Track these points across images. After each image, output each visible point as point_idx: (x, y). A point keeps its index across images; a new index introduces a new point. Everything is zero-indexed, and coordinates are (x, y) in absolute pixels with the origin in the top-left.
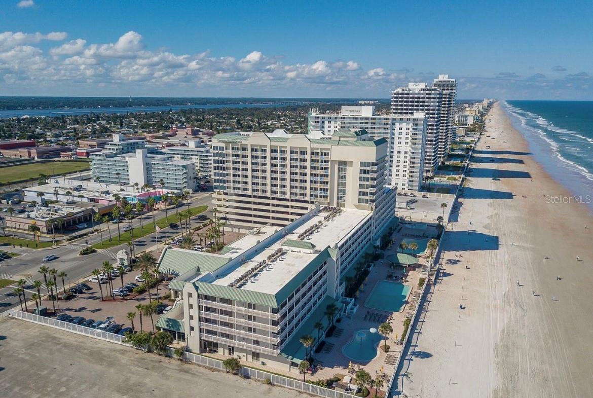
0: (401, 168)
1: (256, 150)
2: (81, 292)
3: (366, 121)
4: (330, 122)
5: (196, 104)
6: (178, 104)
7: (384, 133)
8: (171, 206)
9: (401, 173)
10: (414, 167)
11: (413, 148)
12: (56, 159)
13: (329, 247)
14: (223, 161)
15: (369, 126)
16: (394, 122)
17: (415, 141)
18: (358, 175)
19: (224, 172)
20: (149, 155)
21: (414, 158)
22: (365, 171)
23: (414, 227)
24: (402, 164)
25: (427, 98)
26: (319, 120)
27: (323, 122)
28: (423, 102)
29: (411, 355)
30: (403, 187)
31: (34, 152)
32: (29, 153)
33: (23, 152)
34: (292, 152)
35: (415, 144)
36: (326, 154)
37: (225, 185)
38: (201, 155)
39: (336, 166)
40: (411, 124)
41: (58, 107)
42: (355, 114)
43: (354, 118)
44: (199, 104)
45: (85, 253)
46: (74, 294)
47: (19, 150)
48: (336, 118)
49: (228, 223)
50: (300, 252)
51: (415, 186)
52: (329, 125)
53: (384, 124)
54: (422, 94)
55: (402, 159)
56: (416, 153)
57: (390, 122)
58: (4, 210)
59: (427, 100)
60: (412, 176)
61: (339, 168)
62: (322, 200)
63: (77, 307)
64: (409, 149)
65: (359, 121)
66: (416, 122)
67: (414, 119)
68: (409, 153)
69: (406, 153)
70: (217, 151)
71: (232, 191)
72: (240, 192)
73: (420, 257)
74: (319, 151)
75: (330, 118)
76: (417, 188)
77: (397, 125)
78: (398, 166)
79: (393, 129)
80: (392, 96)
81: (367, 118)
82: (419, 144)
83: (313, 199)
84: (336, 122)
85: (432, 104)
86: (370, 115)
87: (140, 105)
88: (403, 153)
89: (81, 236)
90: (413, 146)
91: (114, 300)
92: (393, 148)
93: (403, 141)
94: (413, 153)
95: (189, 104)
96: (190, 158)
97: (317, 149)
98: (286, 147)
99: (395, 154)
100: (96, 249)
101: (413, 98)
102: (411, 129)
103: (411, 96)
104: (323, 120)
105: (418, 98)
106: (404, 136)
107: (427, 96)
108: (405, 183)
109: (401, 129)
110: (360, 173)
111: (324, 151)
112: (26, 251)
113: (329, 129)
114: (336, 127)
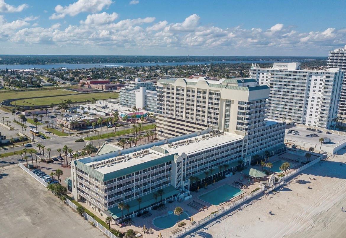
0: (314, 110)
1: (179, 90)
2: (57, 160)
3: (290, 73)
4: (263, 74)
5: (228, 60)
6: (216, 60)
7: (302, 83)
8: (147, 122)
9: (314, 114)
10: (324, 110)
11: (324, 95)
12: (114, 91)
13: (177, 154)
14: (162, 96)
15: (292, 77)
16: (311, 74)
17: (326, 90)
19: (162, 103)
20: (147, 91)
21: (325, 103)
22: (241, 107)
23: (295, 153)
24: (315, 107)
26: (256, 72)
27: (259, 74)
29: (197, 233)
30: (315, 124)
31: (104, 86)
32: (102, 86)
33: (99, 86)
34: (198, 92)
35: (327, 92)
36: (218, 94)
37: (162, 111)
39: (224, 103)
40: (325, 77)
41: (144, 62)
42: (283, 69)
43: (281, 71)
44: (231, 61)
45: (78, 141)
46: (53, 161)
47: (98, 85)
48: (268, 71)
49: (163, 134)
50: (159, 154)
51: (324, 124)
52: (263, 75)
53: (303, 76)
55: (315, 103)
56: (327, 99)
57: (307, 74)
58: (64, 115)
60: (322, 117)
61: (226, 104)
62: (214, 125)
63: (48, 167)
64: (321, 95)
65: (284, 73)
66: (328, 75)
67: (327, 73)
68: (321, 99)
69: (319, 98)
70: (159, 90)
71: (165, 115)
72: (169, 116)
73: (276, 174)
74: (214, 92)
75: (263, 71)
76: (325, 126)
77: (313, 77)
78: (312, 108)
79: (309, 80)
80: (329, 55)
81: (290, 72)
82: (329, 92)
83: (209, 124)
84: (267, 74)
86: (294, 69)
87: (191, 61)
88: (316, 98)
89: (85, 133)
90: (325, 94)
91: (67, 167)
92: (309, 94)
93: (317, 89)
94: (324, 99)
95: (224, 60)
97: (213, 90)
98: (194, 89)
99: (310, 99)
100: (84, 140)
102: (324, 81)
103: (345, 55)
104: (259, 72)
106: (318, 86)
108: (316, 121)
109: (316, 80)
110: (238, 109)
111: (217, 92)
112: (54, 137)
113: (263, 78)
114: (267, 77)
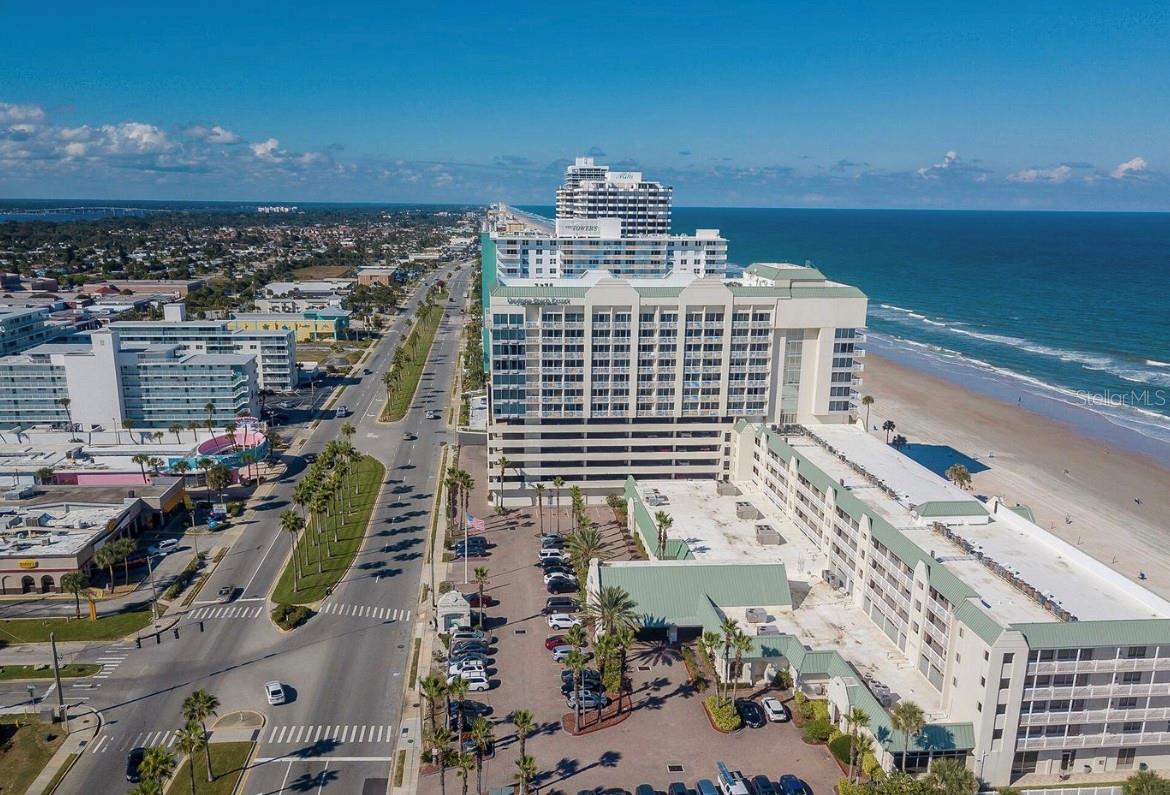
1: (602, 318)
3: (615, 248)
4: (539, 252)
14: (520, 347)
16: (671, 248)
18: (830, 355)
19: (522, 373)
22: (844, 345)
25: (651, 202)
27: (525, 252)
28: (644, 209)
34: (688, 317)
36: (762, 317)
37: (522, 402)
38: (211, 339)
39: (783, 340)
40: (705, 253)
42: (588, 235)
43: (591, 243)
48: (553, 243)
49: (526, 487)
52: (539, 256)
53: (652, 253)
54: (641, 194)
57: (664, 248)
59: (651, 205)
61: (788, 343)
62: (752, 413)
65: (603, 248)
66: (711, 248)
67: (709, 242)
70: (504, 326)
71: (538, 414)
72: (561, 415)
74: (749, 312)
75: (539, 243)
77: (678, 255)
79: (669, 263)
81: (618, 243)
83: (733, 413)
84: (553, 251)
85: (661, 213)
86: (618, 236)
96: (231, 348)
97: (747, 307)
98: (674, 307)
101: (624, 201)
102: (703, 262)
103: (621, 197)
104: (526, 248)
105: (634, 201)
107: (651, 198)
109: (684, 262)
110: (834, 351)
111: (759, 312)
113: (539, 266)
114: (553, 261)
